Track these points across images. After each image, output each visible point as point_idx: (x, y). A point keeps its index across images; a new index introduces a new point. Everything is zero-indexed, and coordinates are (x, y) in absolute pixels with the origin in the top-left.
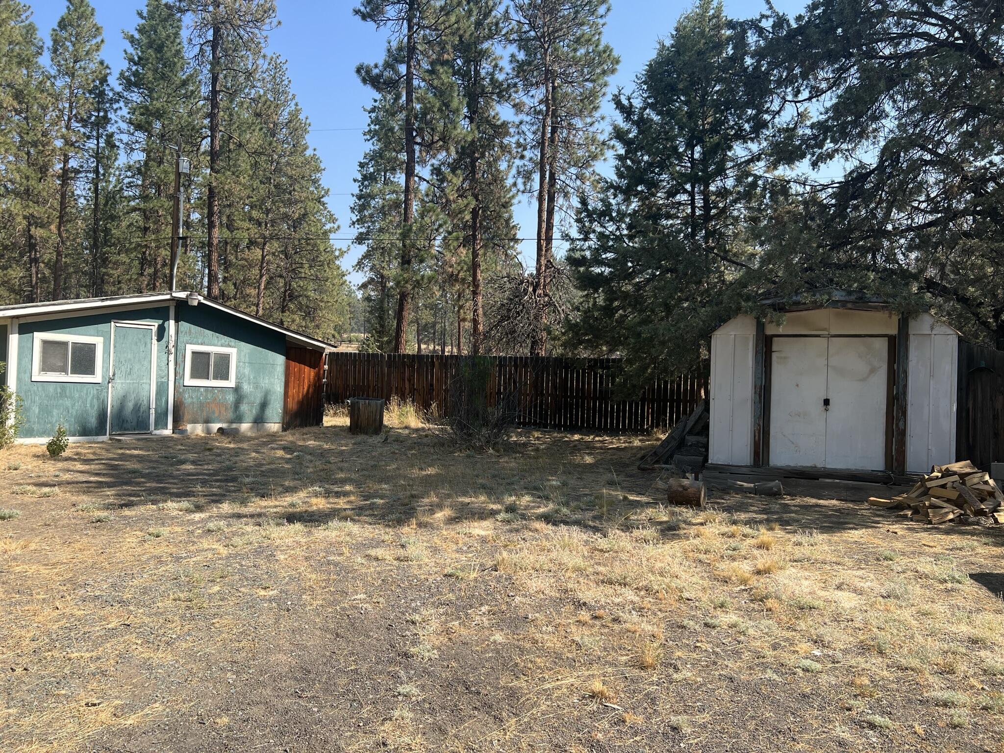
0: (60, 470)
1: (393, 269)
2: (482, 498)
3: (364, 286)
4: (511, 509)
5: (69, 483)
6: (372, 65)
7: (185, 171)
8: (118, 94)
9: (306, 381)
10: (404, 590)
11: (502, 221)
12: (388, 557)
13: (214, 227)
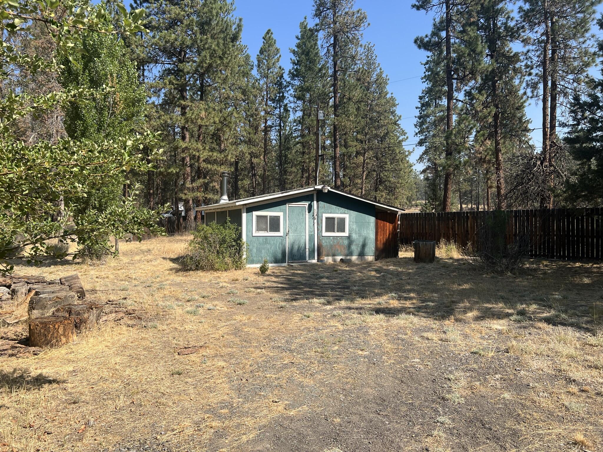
0: (265, 281)
1: (442, 159)
2: (501, 305)
3: (424, 171)
4: (522, 313)
5: (269, 287)
6: (424, 36)
7: (321, 118)
8: (289, 82)
9: (388, 231)
10: (444, 359)
11: (516, 118)
12: (435, 338)
13: (337, 147)
